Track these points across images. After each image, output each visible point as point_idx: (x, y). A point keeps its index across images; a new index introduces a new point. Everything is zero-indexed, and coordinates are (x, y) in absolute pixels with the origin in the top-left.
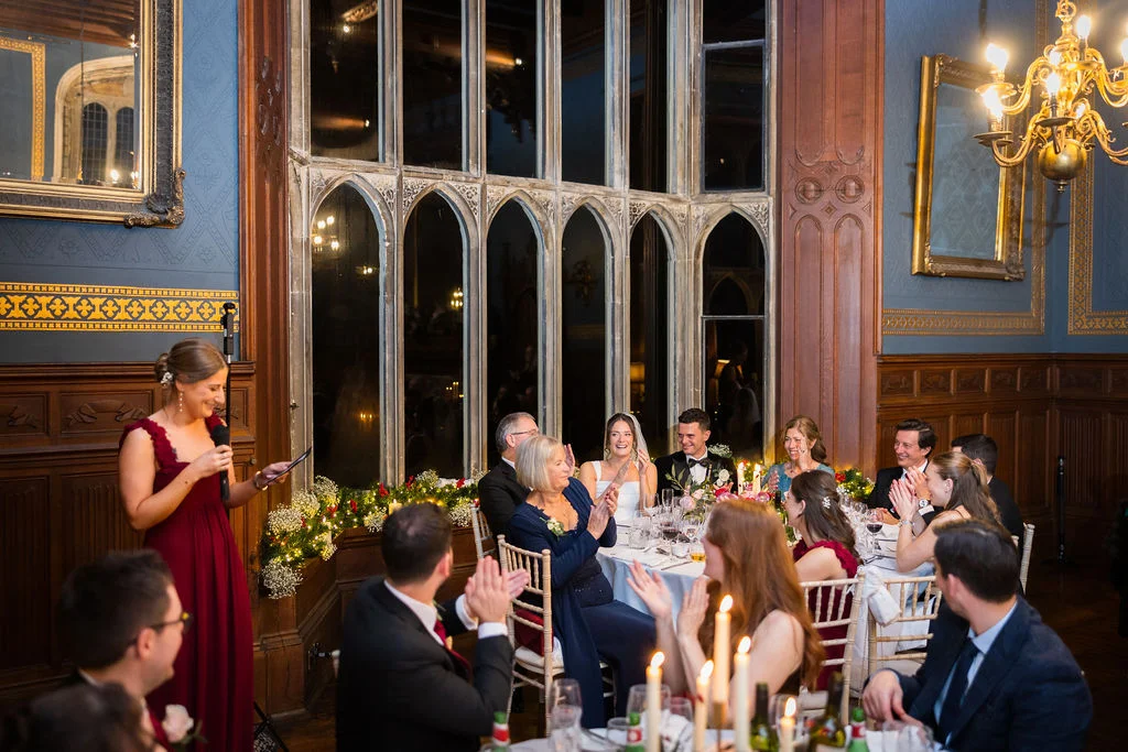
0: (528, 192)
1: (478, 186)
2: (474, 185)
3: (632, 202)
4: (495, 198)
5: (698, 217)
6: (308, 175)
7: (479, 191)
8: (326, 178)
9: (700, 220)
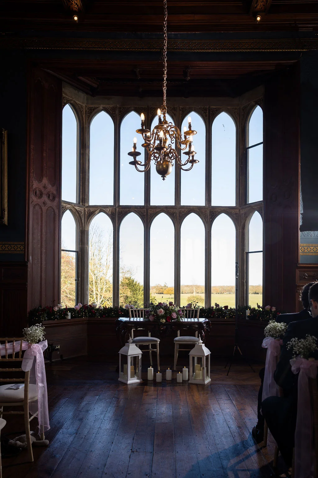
0: (165, 210)
1: (146, 210)
2: (144, 209)
3: (212, 210)
4: (153, 213)
5: (243, 214)
6: (85, 210)
7: (146, 212)
8: (92, 211)
9: (243, 215)
